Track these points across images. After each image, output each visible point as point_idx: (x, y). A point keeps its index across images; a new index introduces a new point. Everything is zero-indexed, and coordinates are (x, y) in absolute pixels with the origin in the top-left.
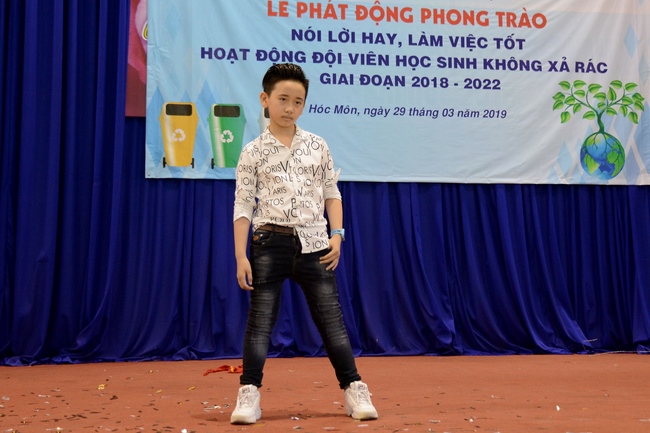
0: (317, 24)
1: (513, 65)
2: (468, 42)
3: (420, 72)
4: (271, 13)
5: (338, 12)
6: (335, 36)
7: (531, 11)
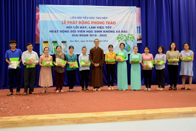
0: (71, 25)
1: (109, 32)
2: (100, 27)
3: (91, 33)
4: (63, 23)
5: (75, 23)
6: (75, 27)
7: (113, 21)
